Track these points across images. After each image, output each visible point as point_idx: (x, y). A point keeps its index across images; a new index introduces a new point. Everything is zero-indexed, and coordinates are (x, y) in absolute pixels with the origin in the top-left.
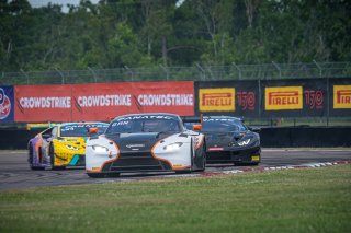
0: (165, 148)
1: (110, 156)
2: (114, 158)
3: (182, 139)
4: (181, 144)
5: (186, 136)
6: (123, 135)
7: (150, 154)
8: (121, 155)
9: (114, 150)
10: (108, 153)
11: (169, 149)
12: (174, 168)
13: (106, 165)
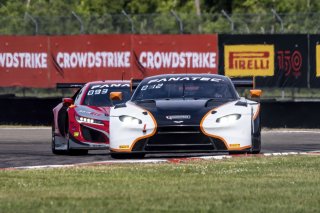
0: (218, 121)
1: (145, 131)
2: (149, 133)
3: (241, 110)
4: (239, 116)
5: (245, 105)
6: (160, 103)
7: (199, 129)
8: (158, 129)
9: (150, 124)
10: (142, 126)
11: (224, 122)
12: (230, 148)
13: (139, 143)
